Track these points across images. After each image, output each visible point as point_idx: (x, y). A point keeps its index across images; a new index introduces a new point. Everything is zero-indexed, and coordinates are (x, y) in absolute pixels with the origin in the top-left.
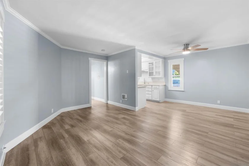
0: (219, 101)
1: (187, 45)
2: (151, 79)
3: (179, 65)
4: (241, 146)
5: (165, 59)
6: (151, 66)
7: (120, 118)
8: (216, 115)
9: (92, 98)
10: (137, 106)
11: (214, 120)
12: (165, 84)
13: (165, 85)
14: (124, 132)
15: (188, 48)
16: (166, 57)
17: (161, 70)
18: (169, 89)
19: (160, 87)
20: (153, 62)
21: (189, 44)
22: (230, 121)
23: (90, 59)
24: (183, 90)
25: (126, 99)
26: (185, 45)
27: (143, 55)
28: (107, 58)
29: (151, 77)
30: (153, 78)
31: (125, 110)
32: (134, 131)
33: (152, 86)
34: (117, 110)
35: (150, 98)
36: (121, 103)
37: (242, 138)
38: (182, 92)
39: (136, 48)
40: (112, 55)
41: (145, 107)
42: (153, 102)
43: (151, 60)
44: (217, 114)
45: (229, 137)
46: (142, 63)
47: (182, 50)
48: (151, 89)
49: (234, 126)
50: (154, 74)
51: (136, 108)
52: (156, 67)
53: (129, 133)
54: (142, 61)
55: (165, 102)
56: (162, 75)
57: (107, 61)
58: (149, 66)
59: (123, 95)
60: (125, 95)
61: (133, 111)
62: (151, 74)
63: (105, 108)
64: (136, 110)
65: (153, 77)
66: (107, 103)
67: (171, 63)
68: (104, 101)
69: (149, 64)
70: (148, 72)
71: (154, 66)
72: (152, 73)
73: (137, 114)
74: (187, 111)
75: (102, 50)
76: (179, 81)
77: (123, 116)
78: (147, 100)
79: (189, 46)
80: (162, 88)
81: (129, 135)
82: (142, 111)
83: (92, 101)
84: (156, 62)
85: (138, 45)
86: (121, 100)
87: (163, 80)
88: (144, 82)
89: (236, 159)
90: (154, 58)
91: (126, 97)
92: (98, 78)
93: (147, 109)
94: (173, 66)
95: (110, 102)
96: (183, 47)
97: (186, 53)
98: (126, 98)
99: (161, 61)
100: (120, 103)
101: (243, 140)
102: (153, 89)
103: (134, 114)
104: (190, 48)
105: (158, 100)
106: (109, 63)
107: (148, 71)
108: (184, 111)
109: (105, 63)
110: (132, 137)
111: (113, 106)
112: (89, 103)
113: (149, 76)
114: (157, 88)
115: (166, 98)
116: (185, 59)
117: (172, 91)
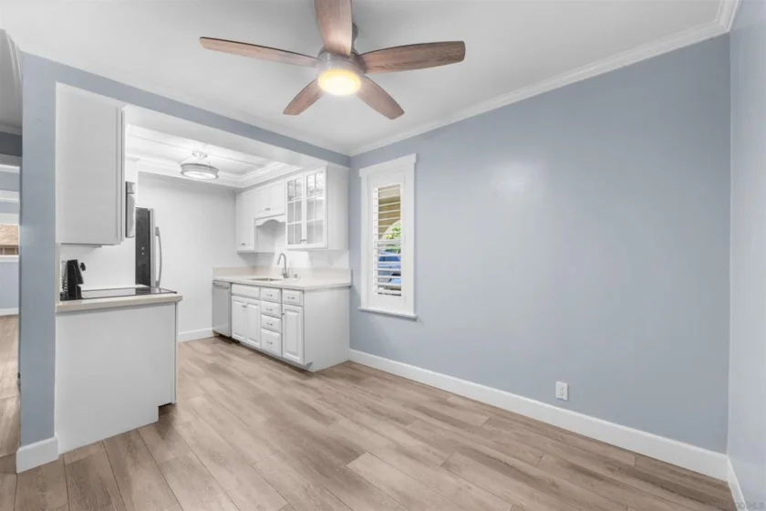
2: (305, 255)
3: (398, 199)
5: (350, 165)
6: (294, 200)
12: (347, 281)
13: (350, 287)
16: (352, 154)
17: (328, 215)
18: (364, 307)
24: (411, 314)
29: (295, 246)
33: (281, 290)
35: (276, 350)
38: (408, 322)
48: (277, 305)
50: (304, 233)
52: (309, 202)
56: (327, 237)
62: (294, 233)
65: (302, 246)
67: (371, 183)
70: (287, 224)
71: (304, 198)
72: (298, 227)
87: (344, 262)
88: (282, 271)
102: (284, 307)
107: (286, 219)
113: (289, 242)
114: (296, 300)
115: (352, 347)
116: (418, 158)
117: (376, 317)
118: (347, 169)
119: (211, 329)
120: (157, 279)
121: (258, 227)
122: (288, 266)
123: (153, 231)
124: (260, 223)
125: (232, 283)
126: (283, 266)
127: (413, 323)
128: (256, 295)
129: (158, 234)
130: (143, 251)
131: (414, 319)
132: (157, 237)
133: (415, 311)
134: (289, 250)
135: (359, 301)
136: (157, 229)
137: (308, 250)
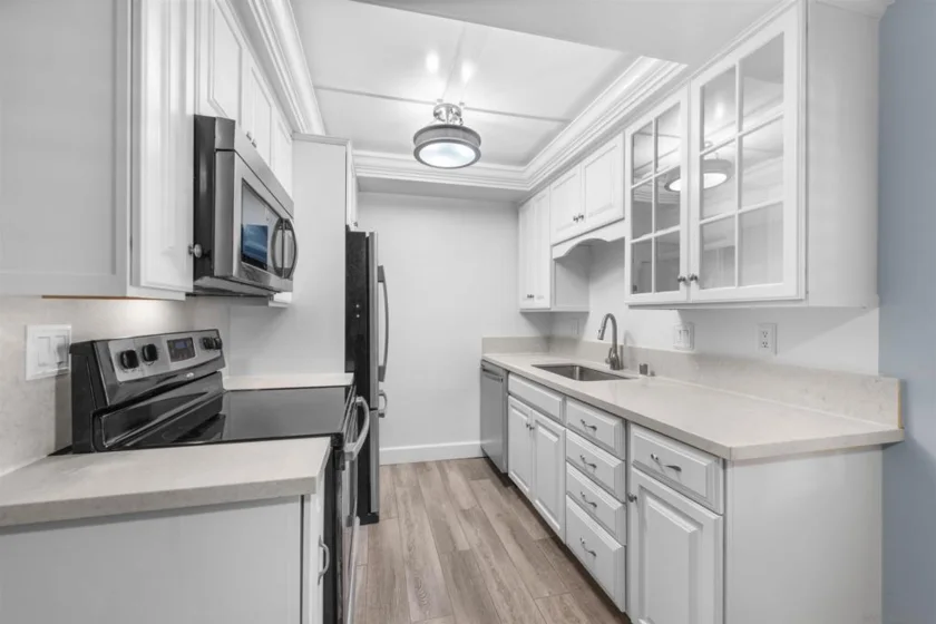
13: (887, 447)
29: (654, 296)
70: (629, 244)
72: (668, 246)
102: (635, 477)
107: (625, 230)
119: (478, 442)
120: (381, 363)
121: (558, 261)
122: (620, 342)
123: (375, 274)
124: (562, 251)
125: (508, 372)
126: (611, 342)
128: (556, 413)
129: (382, 280)
130: (359, 312)
132: (381, 285)
134: (630, 306)
136: (381, 269)
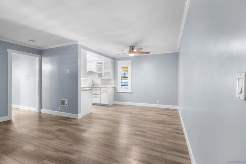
0: (159, 101)
1: (132, 47)
2: (100, 80)
3: (127, 67)
4: (169, 140)
5: (115, 60)
6: (100, 67)
7: (54, 130)
8: (156, 114)
9: (13, 106)
10: (80, 113)
11: (153, 118)
12: (114, 86)
13: (114, 87)
14: (54, 149)
15: (134, 50)
16: (115, 57)
17: (110, 71)
19: (108, 89)
20: (102, 62)
21: (134, 47)
22: (165, 118)
23: (8, 50)
24: (131, 92)
25: (66, 106)
26: (130, 47)
27: (88, 52)
28: (40, 52)
29: (100, 78)
30: (102, 80)
31: (63, 120)
32: (69, 145)
33: (100, 88)
34: (52, 120)
35: (98, 102)
36: (60, 111)
37: (170, 132)
38: (130, 94)
39: (79, 43)
40: (48, 49)
41: (90, 113)
42: (102, 106)
43: (100, 60)
44: (156, 112)
45: (161, 133)
46: (87, 63)
47: (128, 52)
48: (99, 92)
49: (167, 122)
50: (103, 75)
51: (79, 115)
52: (105, 68)
53: (60, 149)
54: (87, 61)
55: (114, 105)
56: (111, 76)
57: (40, 56)
58: (98, 66)
59: (62, 101)
60: (64, 101)
61: (75, 119)
62: (100, 75)
63: (38, 119)
64: (79, 118)
65: (103, 78)
66: (40, 113)
67: (120, 65)
68: (35, 109)
69: (98, 63)
70: (97, 73)
71: (103, 67)
72: (101, 73)
73: (79, 123)
74: (132, 113)
75: (30, 41)
76: (128, 82)
77: (59, 127)
78: (94, 104)
79: (134, 48)
80: (111, 90)
81: (60, 151)
82: (86, 117)
83: (13, 111)
84: (105, 62)
85: (82, 40)
86: (60, 107)
87: (113, 82)
88: (92, 84)
89: (163, 153)
90: (103, 57)
91: (66, 102)
92: (27, 79)
93: (93, 114)
94: (122, 67)
95: (43, 111)
96: (129, 49)
97: (132, 55)
98: (66, 104)
99: (110, 61)
100: (58, 110)
101: (170, 134)
102: (101, 92)
103: (75, 122)
104: (135, 50)
105: (107, 103)
106: (44, 59)
107: (97, 71)
108: (130, 113)
109: (37, 59)
110: (63, 154)
111: (49, 115)
112: (7, 115)
113: (98, 77)
114: (106, 90)
115: (115, 101)
116: (132, 61)
117: (121, 94)
118: (114, 60)
127: (131, 94)
131: (131, 93)
133: (132, 91)
134: (98, 79)
135: (117, 90)
137: (101, 79)
